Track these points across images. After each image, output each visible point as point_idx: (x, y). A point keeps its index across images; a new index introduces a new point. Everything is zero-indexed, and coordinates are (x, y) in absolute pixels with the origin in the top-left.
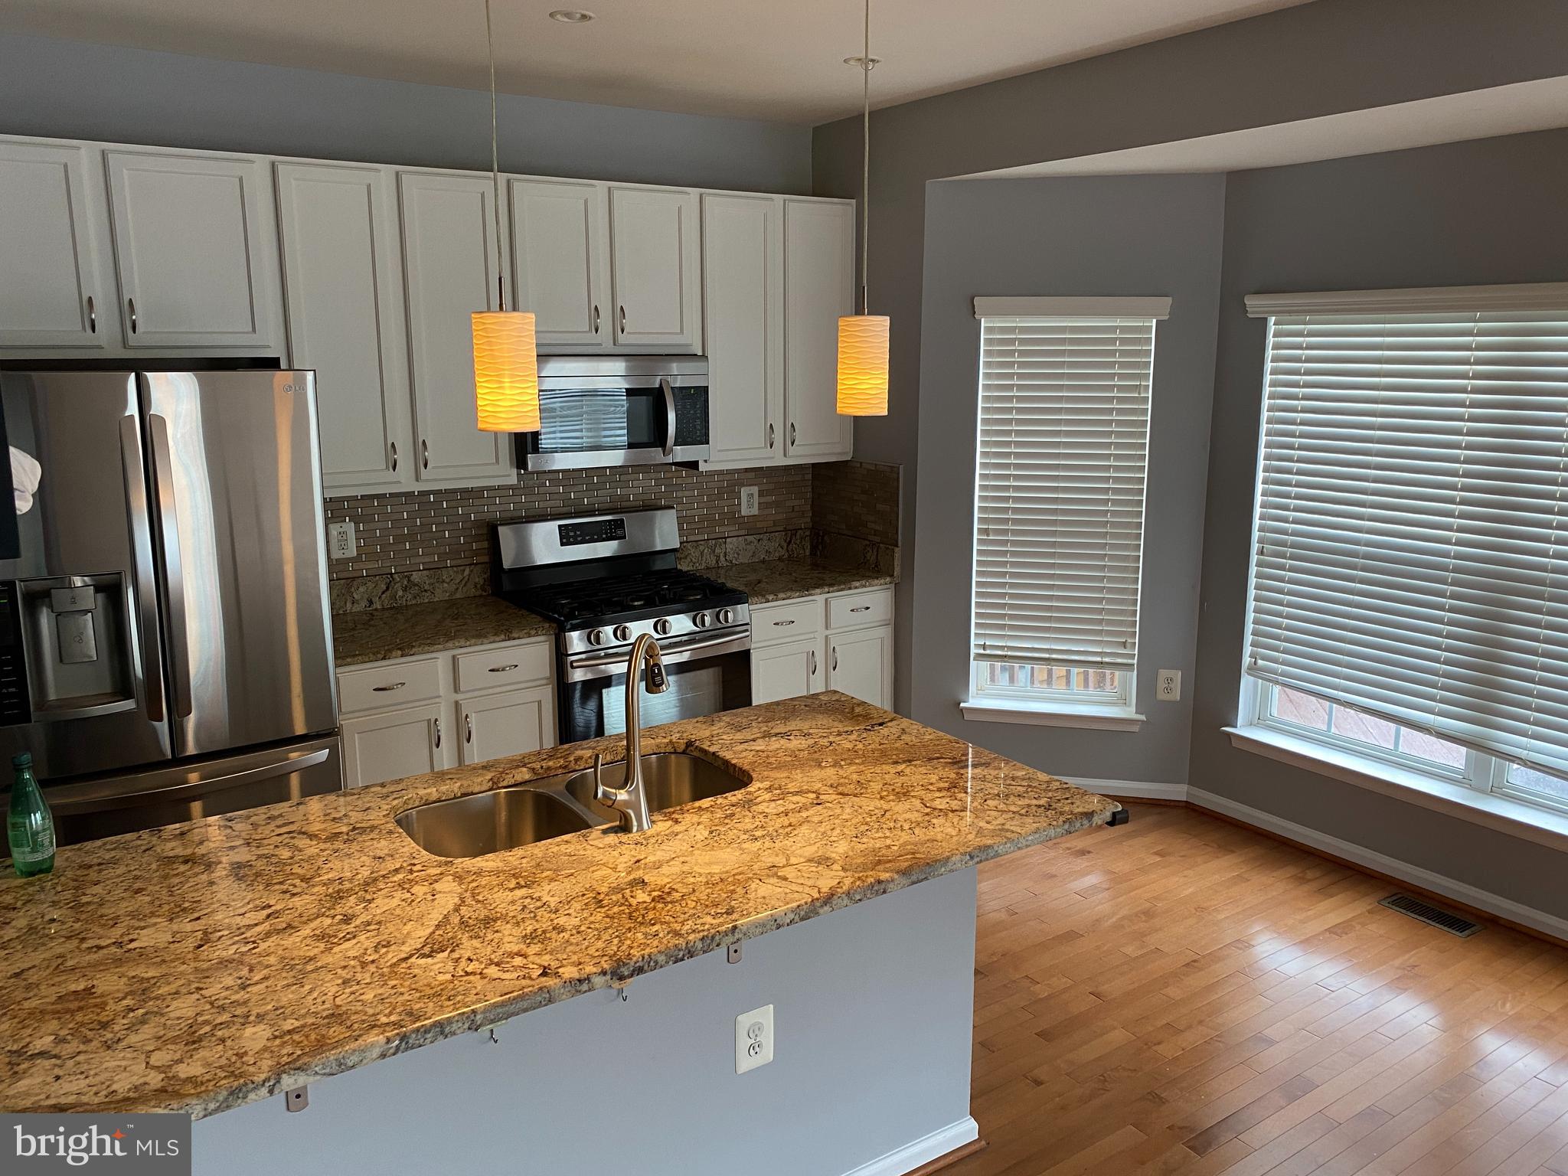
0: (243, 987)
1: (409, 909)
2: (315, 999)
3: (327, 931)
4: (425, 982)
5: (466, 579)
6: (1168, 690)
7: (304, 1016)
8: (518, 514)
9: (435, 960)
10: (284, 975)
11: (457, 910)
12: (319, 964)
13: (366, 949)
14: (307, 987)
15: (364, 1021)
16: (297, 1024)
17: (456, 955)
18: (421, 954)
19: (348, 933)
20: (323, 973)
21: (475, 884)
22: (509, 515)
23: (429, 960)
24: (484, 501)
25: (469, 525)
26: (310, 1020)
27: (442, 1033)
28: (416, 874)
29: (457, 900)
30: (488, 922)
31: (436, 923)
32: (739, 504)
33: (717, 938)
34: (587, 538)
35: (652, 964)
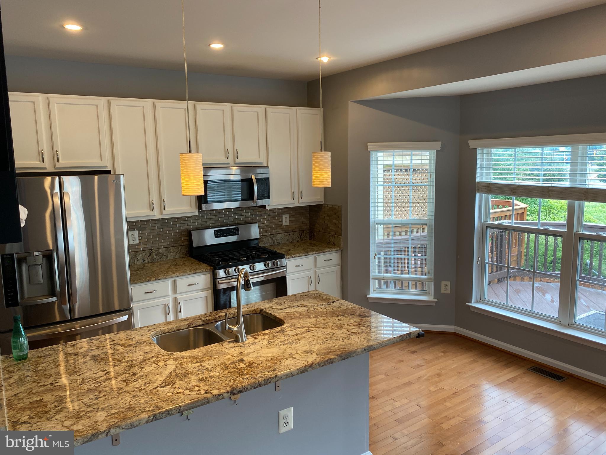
0: (97, 399)
1: (157, 370)
2: (123, 402)
3: (127, 379)
4: (163, 396)
5: (179, 251)
6: (446, 289)
7: (119, 408)
8: (199, 226)
9: (166, 388)
10: (112, 394)
11: (174, 370)
12: (124, 390)
13: (141, 385)
14: (120, 398)
15: (140, 410)
16: (116, 411)
17: (174, 387)
18: (161, 386)
19: (135, 379)
20: (125, 393)
21: (181, 362)
22: (195, 227)
23: (164, 388)
24: (186, 222)
25: (180, 231)
26: (121, 410)
27: (169, 414)
28: (160, 358)
29: (174, 367)
30: (186, 375)
31: (167, 375)
32: (282, 221)
33: (270, 380)
34: (225, 235)
35: (245, 389)
